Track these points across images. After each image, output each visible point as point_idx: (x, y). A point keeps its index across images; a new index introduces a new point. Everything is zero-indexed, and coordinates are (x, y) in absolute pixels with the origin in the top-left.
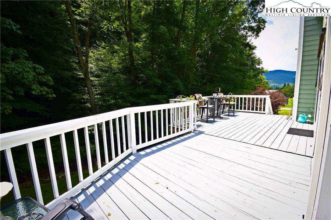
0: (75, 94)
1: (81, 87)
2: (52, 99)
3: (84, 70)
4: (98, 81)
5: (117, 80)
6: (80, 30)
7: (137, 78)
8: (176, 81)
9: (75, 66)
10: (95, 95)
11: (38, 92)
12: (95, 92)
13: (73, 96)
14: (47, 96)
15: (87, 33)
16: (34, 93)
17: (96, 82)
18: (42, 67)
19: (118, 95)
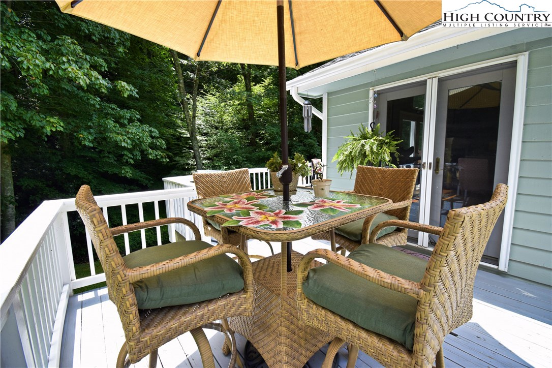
0: (177, 158)
1: (185, 150)
2: (166, 164)
3: (190, 128)
4: (206, 140)
5: (230, 140)
6: (186, 78)
7: (257, 135)
8: (309, 140)
9: (179, 122)
10: (203, 160)
11: (154, 156)
12: (203, 156)
13: (175, 161)
14: (161, 160)
15: (195, 81)
16: (150, 157)
17: (204, 142)
18: (156, 131)
19: (231, 160)
